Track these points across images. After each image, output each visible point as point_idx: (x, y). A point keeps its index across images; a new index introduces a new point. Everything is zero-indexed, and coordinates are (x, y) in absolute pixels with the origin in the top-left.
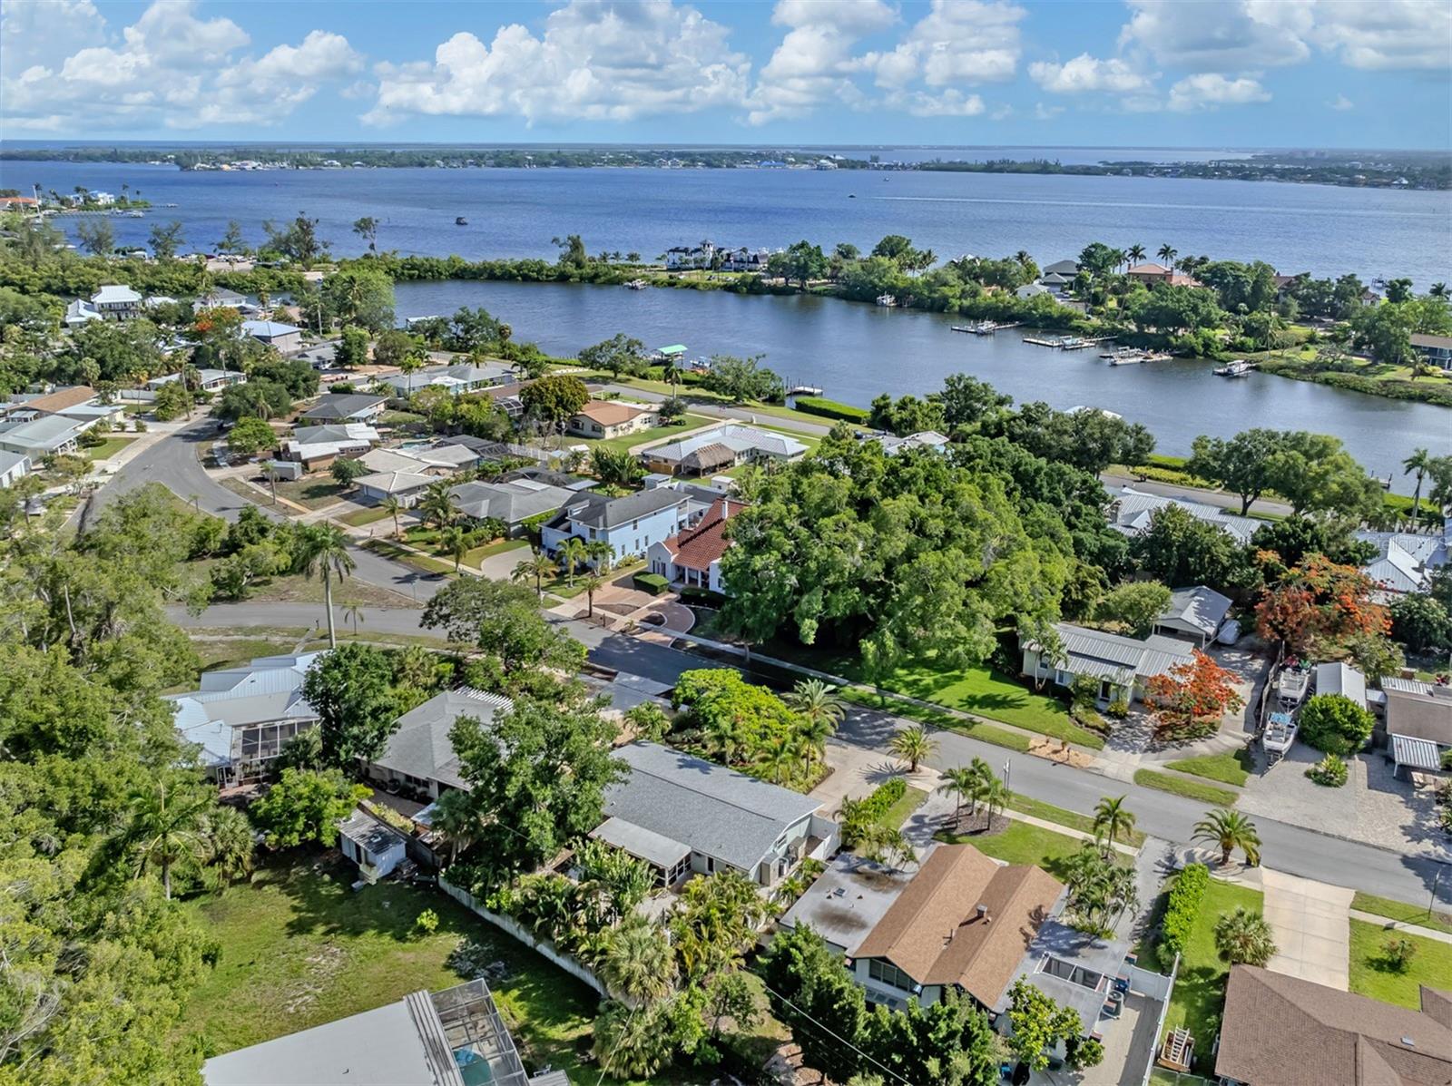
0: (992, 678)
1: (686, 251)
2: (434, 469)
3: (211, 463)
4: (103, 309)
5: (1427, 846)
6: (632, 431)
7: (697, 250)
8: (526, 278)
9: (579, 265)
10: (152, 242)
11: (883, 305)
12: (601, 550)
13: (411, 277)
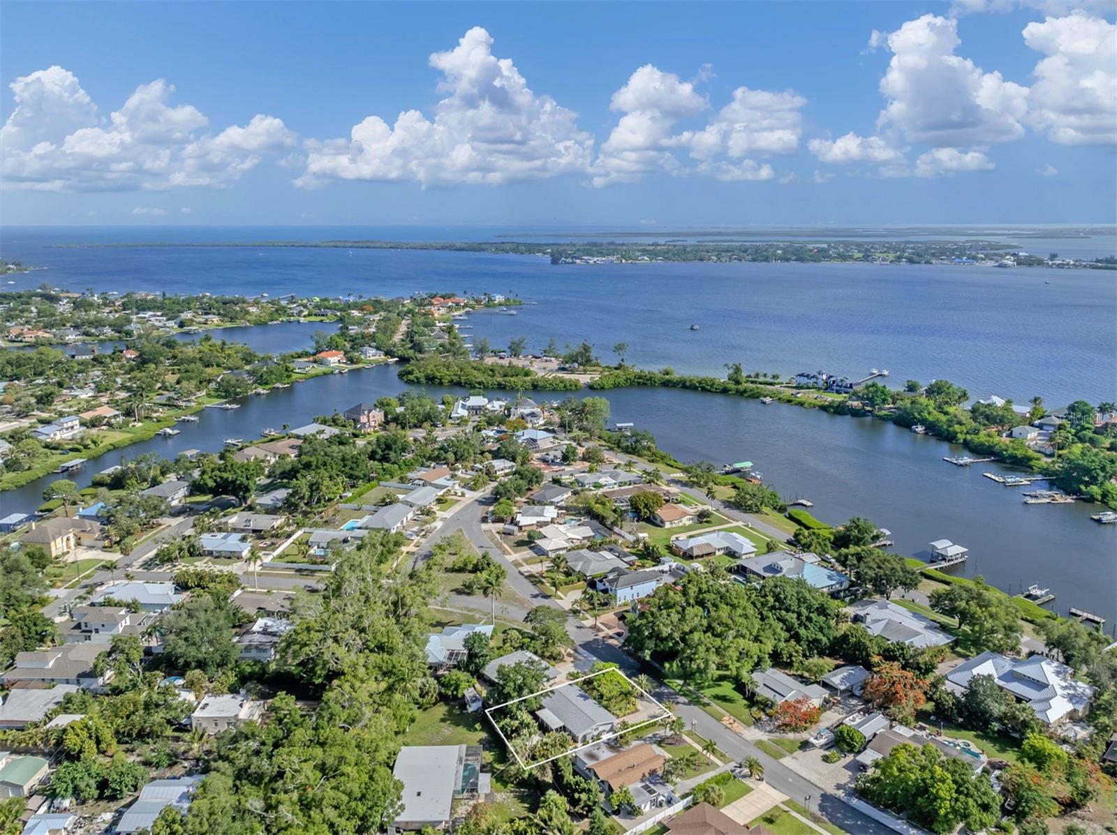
0: (734, 689)
1: (807, 376)
2: (571, 540)
3: (484, 520)
4: (470, 409)
5: (841, 794)
6: (681, 524)
7: (815, 376)
8: (704, 389)
9: (738, 382)
10: (509, 348)
11: (915, 432)
12: (612, 598)
13: (639, 383)
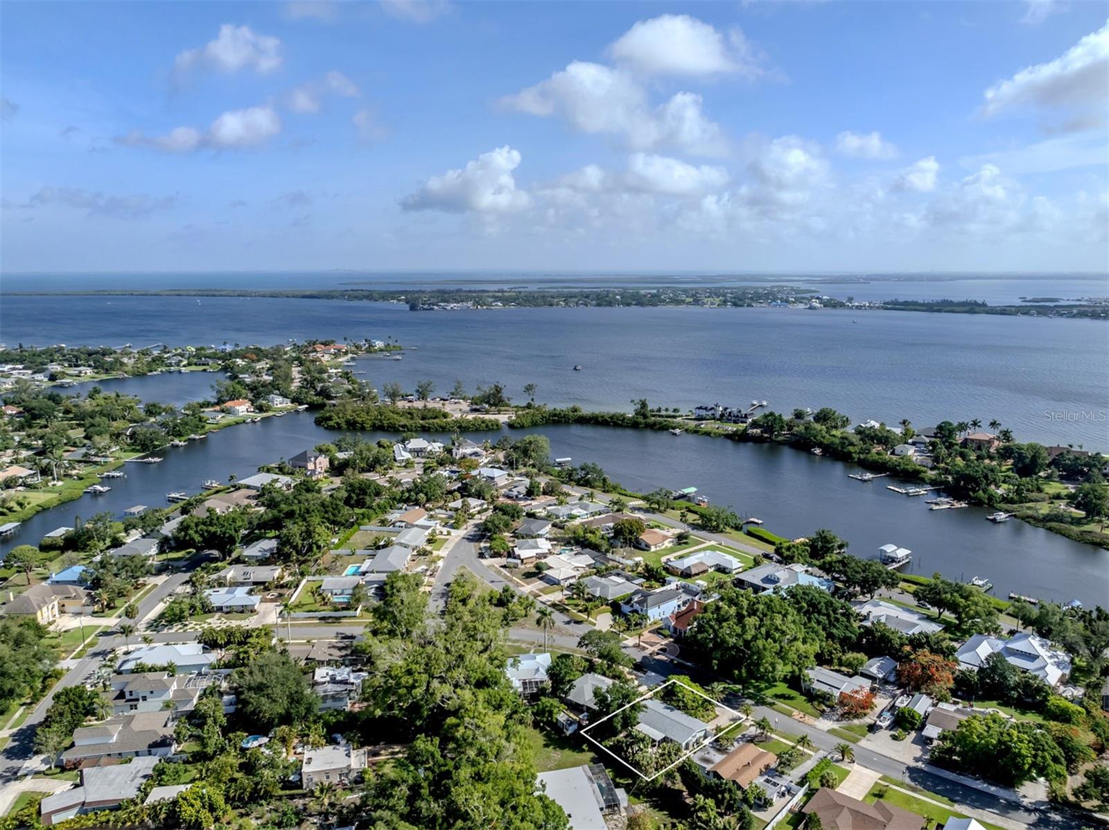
0: (788, 687)
1: (706, 409)
2: (577, 569)
3: (481, 556)
4: (411, 451)
5: (920, 765)
6: (664, 547)
7: (712, 409)
8: (616, 424)
9: (645, 417)
10: (418, 391)
11: (815, 454)
12: (644, 617)
13: (554, 420)
